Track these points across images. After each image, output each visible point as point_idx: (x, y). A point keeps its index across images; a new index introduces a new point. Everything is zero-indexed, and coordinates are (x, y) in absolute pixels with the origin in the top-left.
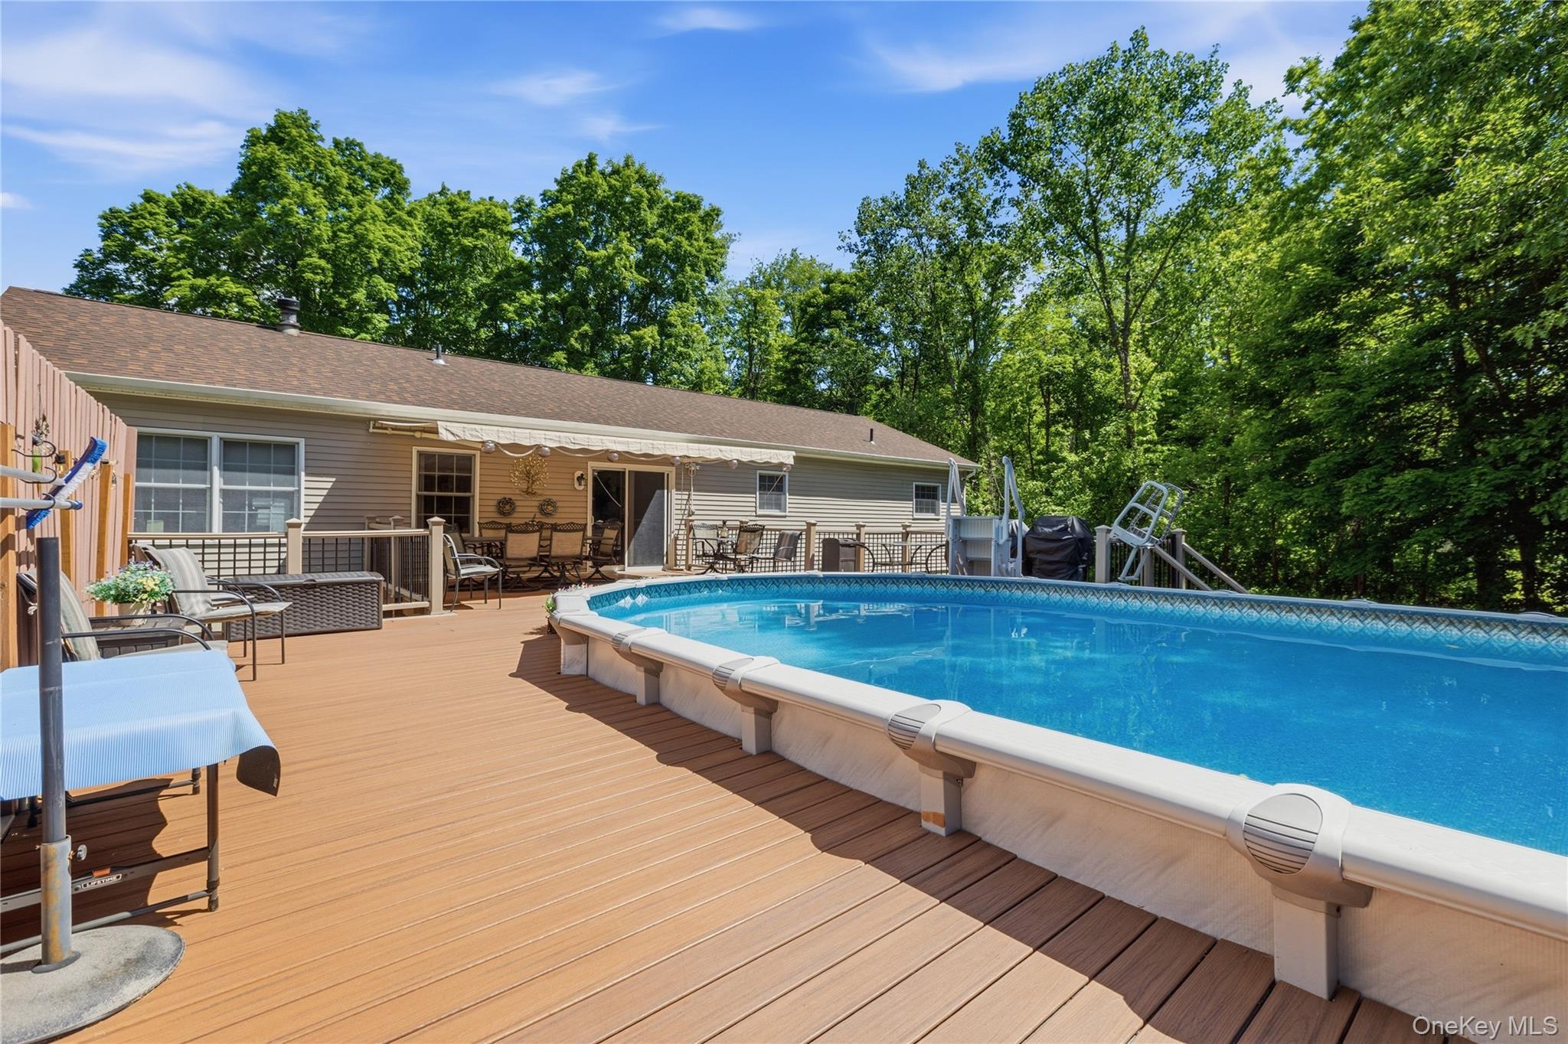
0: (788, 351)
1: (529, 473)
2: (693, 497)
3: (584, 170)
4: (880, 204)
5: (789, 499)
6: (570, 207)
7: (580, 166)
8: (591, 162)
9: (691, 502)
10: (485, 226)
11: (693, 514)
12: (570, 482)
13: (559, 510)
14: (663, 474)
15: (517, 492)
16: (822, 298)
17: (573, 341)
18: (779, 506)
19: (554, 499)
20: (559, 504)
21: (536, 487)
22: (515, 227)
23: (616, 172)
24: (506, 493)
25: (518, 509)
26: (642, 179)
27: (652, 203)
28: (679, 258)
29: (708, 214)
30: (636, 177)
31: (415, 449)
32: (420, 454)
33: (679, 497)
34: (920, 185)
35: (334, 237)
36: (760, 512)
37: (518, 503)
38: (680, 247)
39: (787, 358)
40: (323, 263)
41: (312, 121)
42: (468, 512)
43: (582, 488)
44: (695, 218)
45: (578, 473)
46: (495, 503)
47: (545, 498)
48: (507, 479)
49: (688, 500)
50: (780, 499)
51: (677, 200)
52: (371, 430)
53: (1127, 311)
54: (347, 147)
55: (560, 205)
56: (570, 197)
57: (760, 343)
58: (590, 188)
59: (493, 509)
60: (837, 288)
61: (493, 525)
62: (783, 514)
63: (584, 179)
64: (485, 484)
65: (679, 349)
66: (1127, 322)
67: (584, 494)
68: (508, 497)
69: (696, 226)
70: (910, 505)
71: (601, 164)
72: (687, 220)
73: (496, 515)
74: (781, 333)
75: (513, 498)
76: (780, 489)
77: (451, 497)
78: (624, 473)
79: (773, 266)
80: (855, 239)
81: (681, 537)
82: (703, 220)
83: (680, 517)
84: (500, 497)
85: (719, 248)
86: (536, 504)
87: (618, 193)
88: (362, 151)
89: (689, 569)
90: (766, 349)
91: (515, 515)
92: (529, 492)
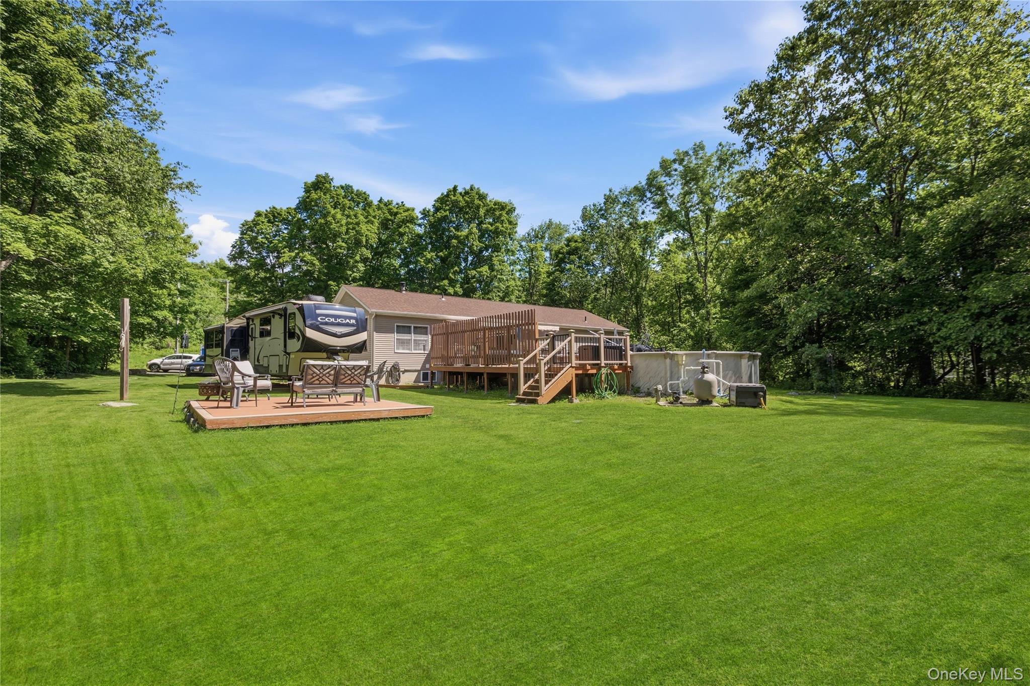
0: (549, 274)
3: (452, 193)
4: (592, 207)
6: (447, 212)
7: (450, 191)
8: (455, 188)
10: (408, 221)
16: (566, 249)
17: (451, 275)
22: (420, 221)
23: (467, 193)
26: (479, 196)
27: (484, 207)
28: (497, 233)
29: (509, 210)
30: (476, 195)
34: (610, 200)
35: (347, 233)
38: (498, 227)
39: (548, 277)
40: (344, 244)
41: (331, 177)
44: (504, 213)
51: (495, 204)
53: (706, 259)
54: (347, 188)
55: (442, 211)
56: (447, 208)
57: (535, 271)
58: (456, 201)
60: (573, 244)
63: (452, 197)
65: (498, 276)
66: (706, 263)
69: (504, 217)
71: (460, 189)
72: (501, 215)
74: (545, 263)
79: (540, 227)
80: (581, 225)
82: (507, 213)
85: (513, 224)
87: (469, 204)
88: (352, 189)
90: (538, 273)
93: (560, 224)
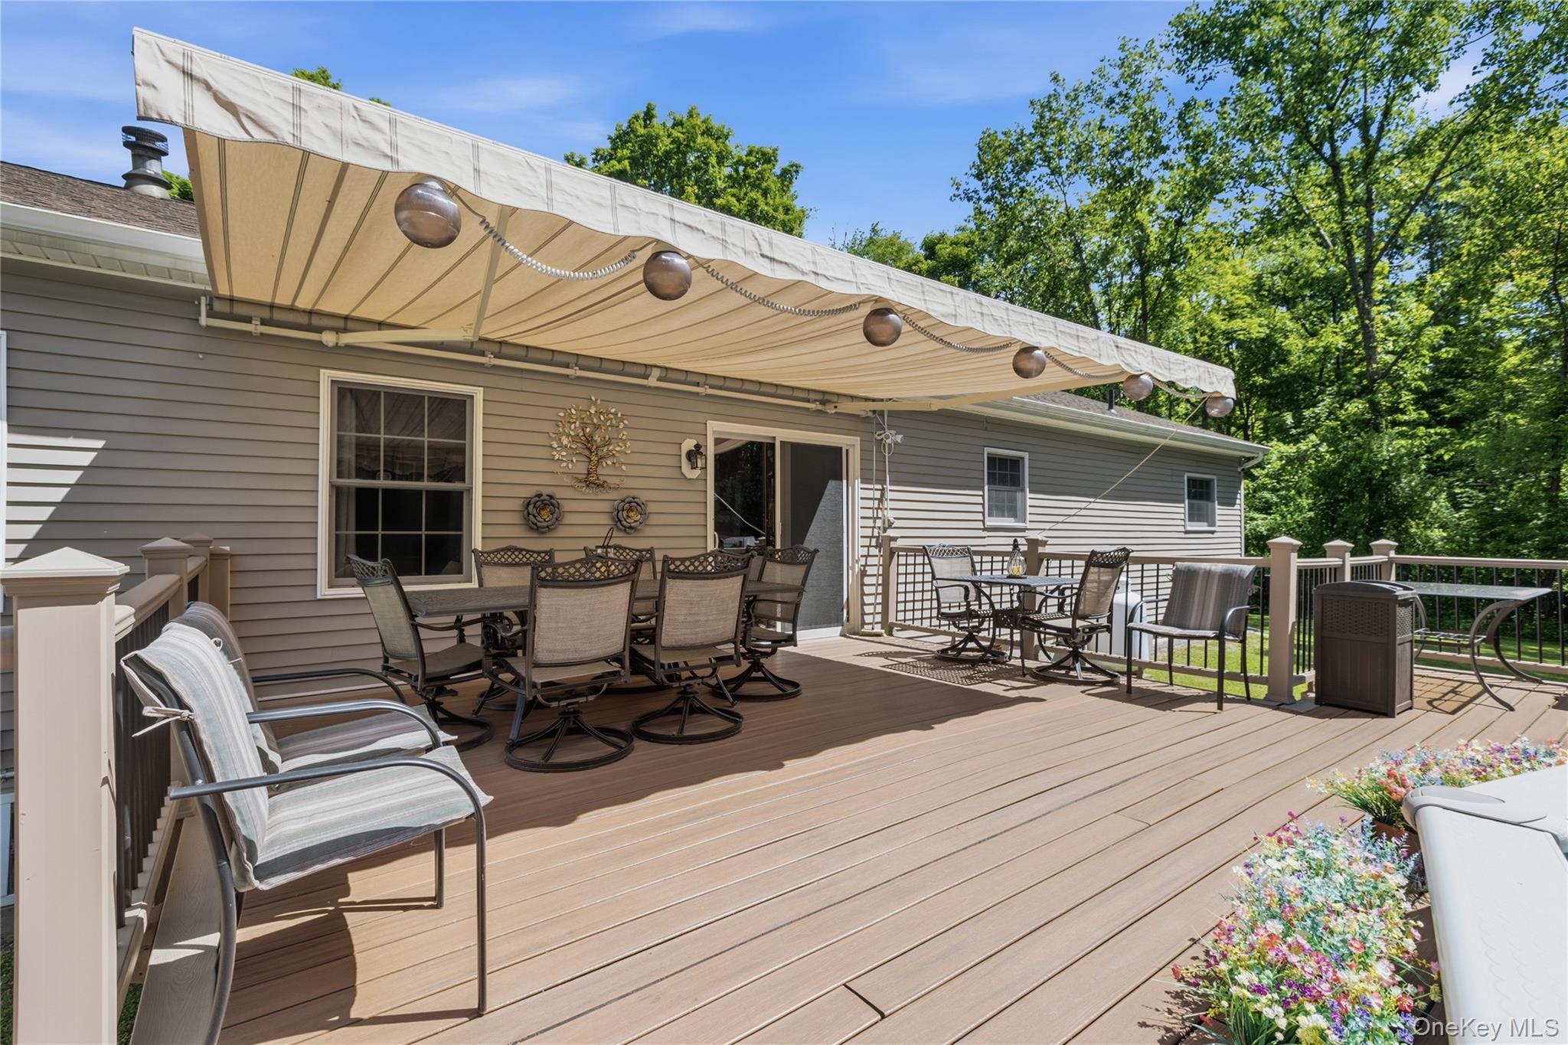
1: (589, 440)
2: (890, 495)
3: (642, 123)
5: (1031, 500)
6: (626, 163)
7: (637, 118)
8: (649, 113)
9: (888, 504)
11: (890, 526)
12: (673, 461)
13: (654, 520)
14: (837, 451)
15: (568, 481)
16: (925, 265)
18: (1013, 511)
19: (643, 496)
20: (651, 508)
21: (605, 471)
23: (679, 123)
24: (539, 481)
25: (568, 519)
26: (708, 132)
27: (721, 159)
29: (786, 170)
30: (703, 127)
31: (326, 376)
32: (344, 393)
33: (870, 494)
36: (991, 522)
37: (567, 506)
38: (756, 206)
42: (460, 529)
43: (697, 473)
44: (770, 173)
45: (689, 444)
46: (517, 505)
47: (624, 494)
48: (543, 453)
49: (881, 500)
50: (1013, 500)
51: (750, 154)
52: (204, 320)
55: (614, 162)
56: (627, 153)
58: (650, 140)
59: (515, 518)
60: (946, 250)
61: (507, 556)
62: (1021, 525)
63: (641, 131)
64: (495, 463)
67: (699, 486)
68: (545, 491)
69: (772, 183)
70: (1181, 509)
71: (661, 115)
73: (520, 532)
75: (559, 493)
76: (1015, 481)
77: (419, 492)
78: (772, 446)
81: (870, 571)
82: (780, 176)
83: (869, 532)
84: (528, 492)
86: (606, 507)
87: (681, 148)
89: (890, 634)
91: (562, 531)
92: (591, 482)
93: (897, 236)
